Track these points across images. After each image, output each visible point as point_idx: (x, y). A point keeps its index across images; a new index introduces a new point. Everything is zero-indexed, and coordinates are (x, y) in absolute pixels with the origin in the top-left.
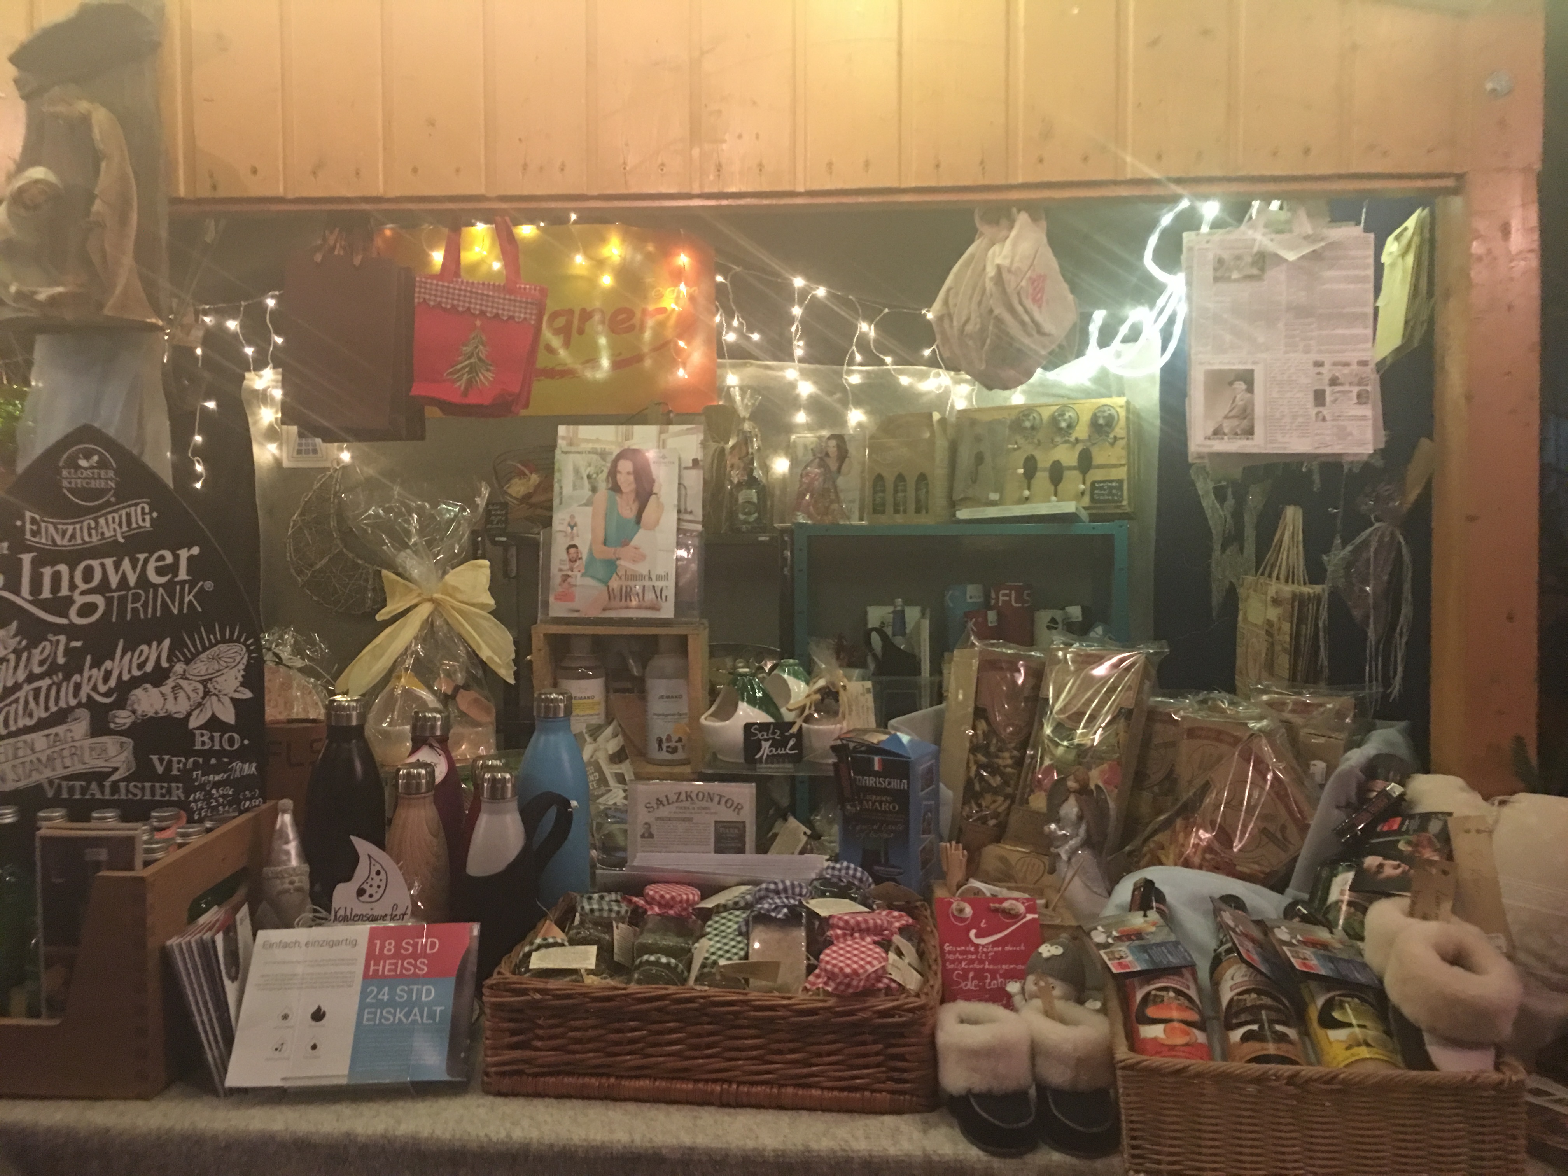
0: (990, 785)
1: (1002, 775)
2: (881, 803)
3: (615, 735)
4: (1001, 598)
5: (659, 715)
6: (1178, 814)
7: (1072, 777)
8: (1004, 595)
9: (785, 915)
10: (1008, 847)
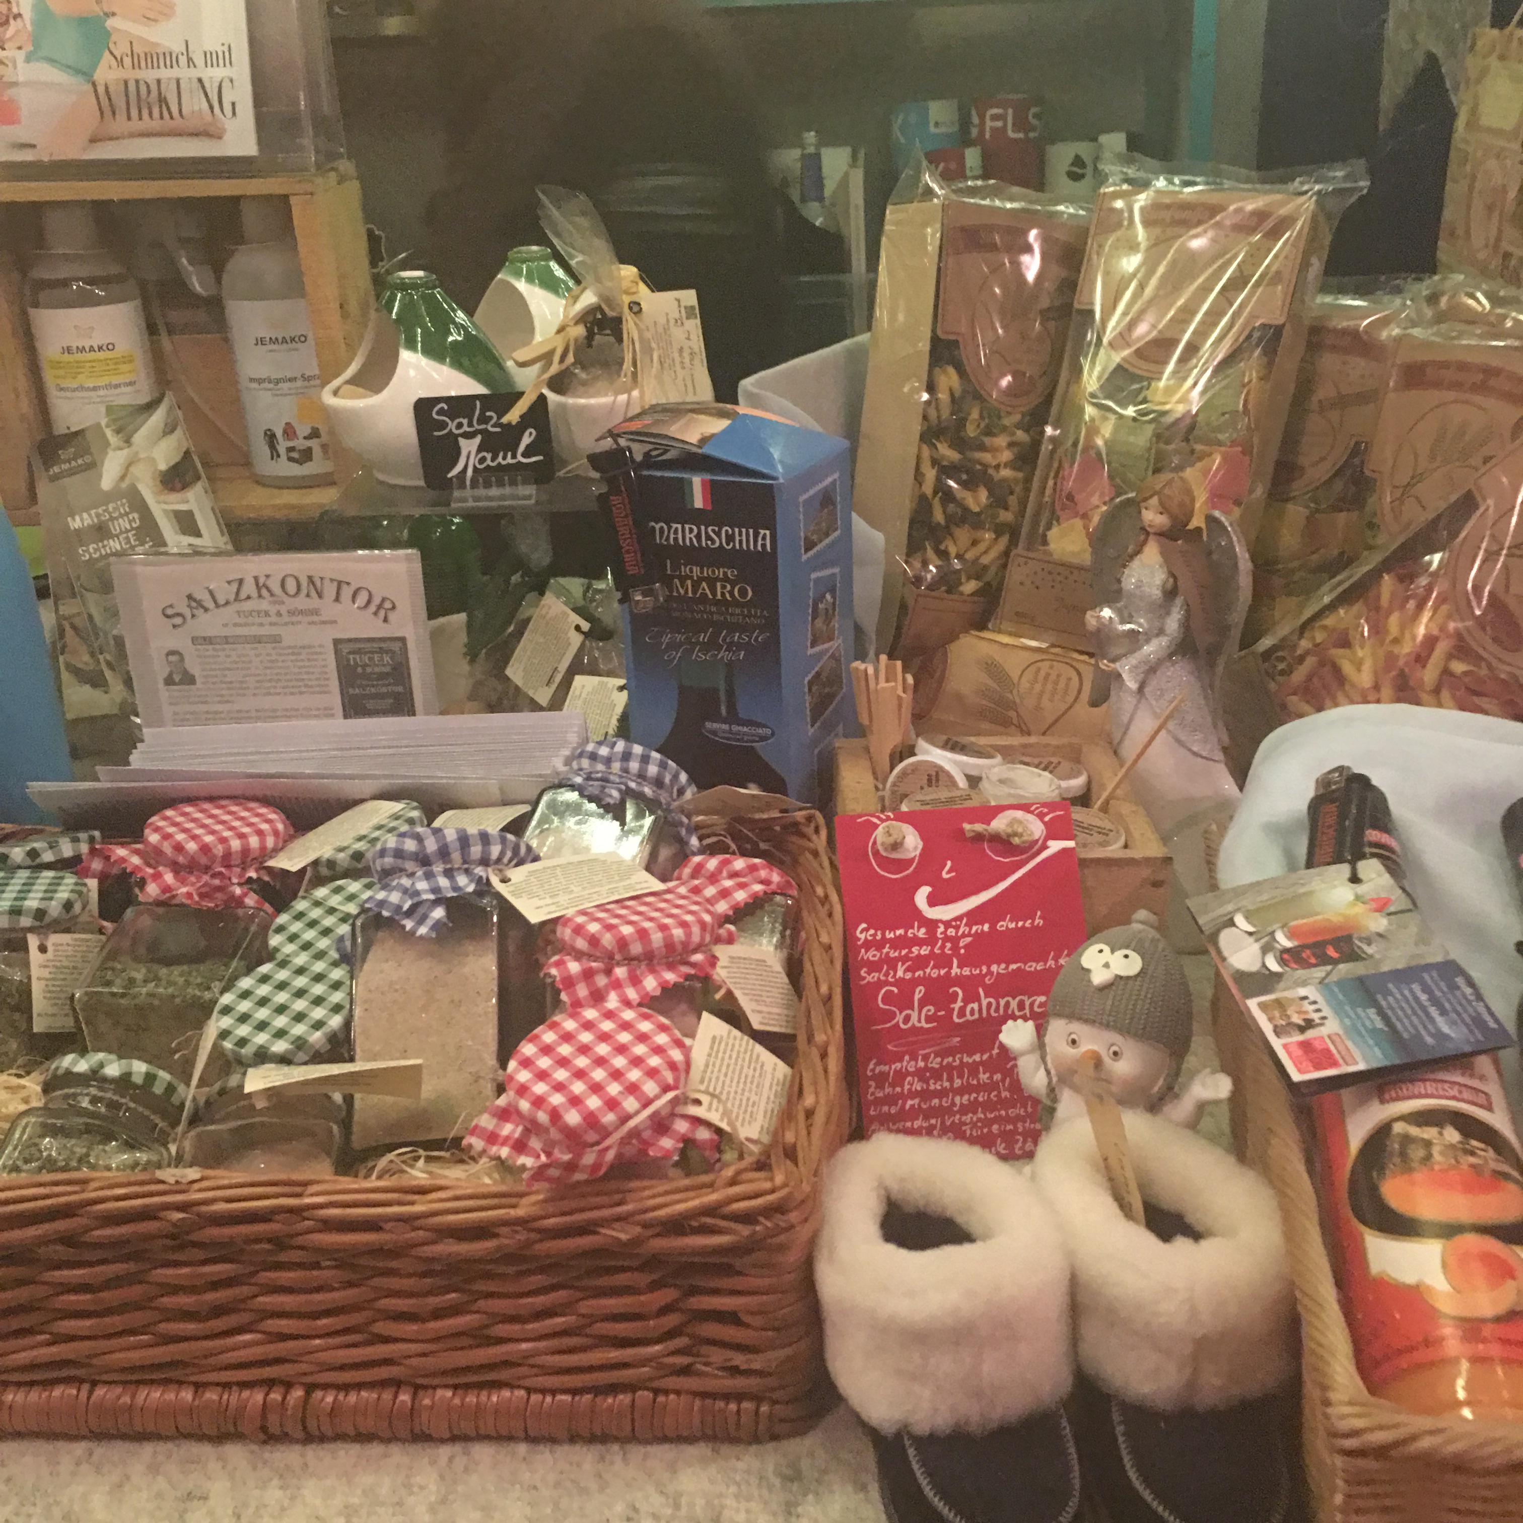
0: (966, 509)
1: (991, 486)
2: (712, 582)
3: (169, 429)
4: (989, 124)
5: (260, 381)
6: (1386, 566)
7: (1154, 501)
8: (995, 118)
9: (437, 926)
10: (1005, 639)
